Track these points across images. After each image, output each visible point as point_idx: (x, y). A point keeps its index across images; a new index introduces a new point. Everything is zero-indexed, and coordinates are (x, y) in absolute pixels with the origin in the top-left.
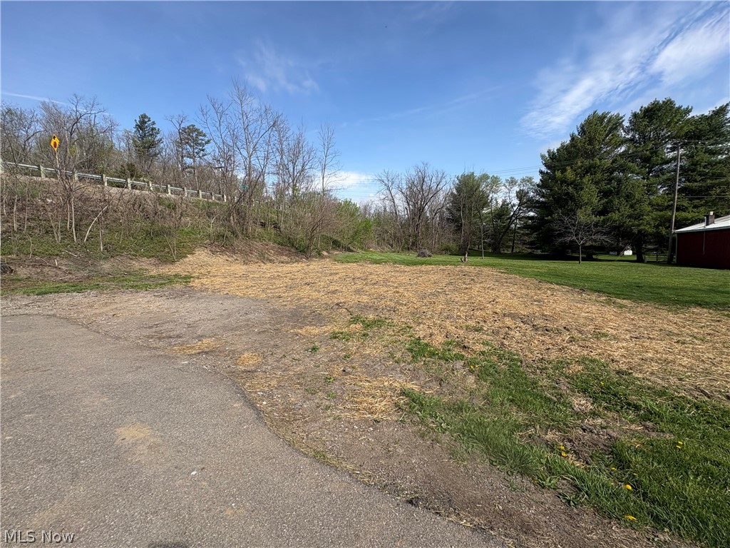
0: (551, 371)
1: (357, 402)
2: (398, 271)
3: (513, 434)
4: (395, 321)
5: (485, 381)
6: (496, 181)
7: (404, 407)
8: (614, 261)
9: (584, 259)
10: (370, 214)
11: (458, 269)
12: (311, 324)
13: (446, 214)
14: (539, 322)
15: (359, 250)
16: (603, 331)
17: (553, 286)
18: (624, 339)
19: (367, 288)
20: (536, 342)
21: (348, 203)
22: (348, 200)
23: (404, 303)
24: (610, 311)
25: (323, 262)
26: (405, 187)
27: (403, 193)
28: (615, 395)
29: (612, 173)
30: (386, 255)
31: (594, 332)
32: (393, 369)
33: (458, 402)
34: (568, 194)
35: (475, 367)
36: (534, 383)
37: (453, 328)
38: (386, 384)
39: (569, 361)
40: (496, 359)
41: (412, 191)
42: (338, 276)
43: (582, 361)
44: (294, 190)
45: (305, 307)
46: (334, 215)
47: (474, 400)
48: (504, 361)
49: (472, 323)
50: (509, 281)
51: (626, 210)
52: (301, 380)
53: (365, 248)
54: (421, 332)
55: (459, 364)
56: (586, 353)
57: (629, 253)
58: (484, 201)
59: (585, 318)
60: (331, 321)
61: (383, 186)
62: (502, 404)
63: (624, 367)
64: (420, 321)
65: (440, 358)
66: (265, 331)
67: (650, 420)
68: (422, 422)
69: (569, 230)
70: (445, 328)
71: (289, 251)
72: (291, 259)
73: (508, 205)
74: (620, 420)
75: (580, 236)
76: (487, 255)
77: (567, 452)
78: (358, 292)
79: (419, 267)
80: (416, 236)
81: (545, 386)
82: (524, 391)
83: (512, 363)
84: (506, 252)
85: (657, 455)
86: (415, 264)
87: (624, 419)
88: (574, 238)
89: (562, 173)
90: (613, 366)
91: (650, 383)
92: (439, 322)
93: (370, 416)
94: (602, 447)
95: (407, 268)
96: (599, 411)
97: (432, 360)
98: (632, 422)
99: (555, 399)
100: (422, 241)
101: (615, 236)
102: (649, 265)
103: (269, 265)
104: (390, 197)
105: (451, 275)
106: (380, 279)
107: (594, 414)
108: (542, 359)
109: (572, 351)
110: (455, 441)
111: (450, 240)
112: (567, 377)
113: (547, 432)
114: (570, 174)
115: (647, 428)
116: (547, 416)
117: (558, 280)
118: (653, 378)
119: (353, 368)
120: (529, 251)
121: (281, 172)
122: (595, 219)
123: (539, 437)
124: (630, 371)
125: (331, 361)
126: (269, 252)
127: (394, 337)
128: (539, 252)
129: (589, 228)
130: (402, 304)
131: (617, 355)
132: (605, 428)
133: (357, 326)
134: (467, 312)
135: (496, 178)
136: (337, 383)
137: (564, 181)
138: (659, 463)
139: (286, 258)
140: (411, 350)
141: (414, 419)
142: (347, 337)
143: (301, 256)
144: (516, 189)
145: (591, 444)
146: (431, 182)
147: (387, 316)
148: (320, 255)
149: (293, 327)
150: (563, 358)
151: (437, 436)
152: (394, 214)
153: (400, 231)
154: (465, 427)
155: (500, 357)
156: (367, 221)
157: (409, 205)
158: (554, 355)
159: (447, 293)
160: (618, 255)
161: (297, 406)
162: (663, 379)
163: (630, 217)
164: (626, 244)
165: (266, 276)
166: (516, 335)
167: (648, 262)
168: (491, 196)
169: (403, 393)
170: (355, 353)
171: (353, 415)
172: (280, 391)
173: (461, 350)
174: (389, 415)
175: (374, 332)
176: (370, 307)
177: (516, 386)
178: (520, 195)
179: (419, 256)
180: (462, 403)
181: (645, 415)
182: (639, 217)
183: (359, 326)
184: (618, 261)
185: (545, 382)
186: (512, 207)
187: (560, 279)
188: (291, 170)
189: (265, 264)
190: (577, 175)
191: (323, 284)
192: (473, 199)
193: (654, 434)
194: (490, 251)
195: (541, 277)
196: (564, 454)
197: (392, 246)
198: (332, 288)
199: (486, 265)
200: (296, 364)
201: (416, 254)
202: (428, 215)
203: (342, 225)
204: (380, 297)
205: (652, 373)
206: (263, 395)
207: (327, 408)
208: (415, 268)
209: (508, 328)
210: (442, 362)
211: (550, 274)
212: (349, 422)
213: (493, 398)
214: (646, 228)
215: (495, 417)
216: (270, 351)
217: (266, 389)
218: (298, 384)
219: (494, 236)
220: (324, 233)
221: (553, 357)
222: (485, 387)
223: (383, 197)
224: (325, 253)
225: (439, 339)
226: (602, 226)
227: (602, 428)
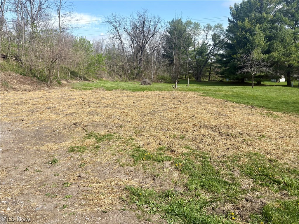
0: (229, 164)
1: (89, 200)
2: (125, 96)
3: (202, 208)
4: (121, 135)
5: (186, 174)
6: (197, 26)
7: (126, 199)
8: (273, 86)
9: (255, 85)
10: (102, 50)
11: (170, 94)
12: (51, 141)
13: (162, 51)
14: (224, 130)
15: (94, 80)
16: (263, 134)
17: (234, 104)
18: (275, 139)
19: (100, 110)
20: (221, 144)
21: (83, 40)
22: (83, 37)
23: (129, 120)
24: (268, 120)
25: (62, 89)
26: (130, 28)
27: (128, 33)
28: (266, 176)
29: (273, 24)
30: (116, 83)
31: (258, 135)
32: (119, 172)
33: (166, 191)
34: (246, 38)
35: (178, 165)
36: (218, 172)
37: (165, 137)
38: (113, 183)
39: (240, 156)
40: (193, 157)
41: (135, 32)
42: (75, 101)
43: (248, 155)
44: (32, 26)
45: (46, 128)
46: (71, 50)
47: (177, 188)
48: (199, 159)
49: (178, 133)
50: (205, 101)
51: (282, 50)
52: (42, 188)
53: (99, 77)
54: (140, 141)
55: (167, 164)
56: (251, 149)
57: (283, 80)
58: (189, 42)
59: (253, 126)
60: (69, 137)
61: (112, 27)
62: (196, 189)
63: (273, 157)
64: (141, 133)
65: (154, 160)
66: (9, 150)
67: (285, 189)
68: (139, 208)
69: (246, 64)
70: (159, 137)
71: (31, 80)
72: (34, 87)
73: (206, 45)
74: (269, 192)
75: (253, 69)
76: (192, 82)
77: (236, 216)
78: (92, 113)
79: (142, 93)
80: (139, 68)
81: (225, 174)
82: (211, 179)
83: (204, 160)
84: (205, 80)
85: (287, 210)
86: (138, 90)
87: (271, 191)
88: (249, 70)
89: (242, 22)
90: (267, 157)
91: (287, 166)
92: (154, 133)
93: (100, 208)
94: (257, 210)
95: (132, 94)
96: (257, 187)
97: (149, 162)
98: (275, 192)
99: (230, 182)
100: (145, 72)
101: (275, 68)
102: (294, 88)
103: (12, 93)
104: (118, 36)
105: (165, 98)
106: (110, 103)
107: (254, 190)
108: (224, 155)
109: (243, 148)
110: (162, 218)
111: (164, 71)
112: (238, 167)
113: (224, 205)
114: (247, 23)
115: (283, 194)
116: (225, 194)
117: (238, 100)
118: (289, 163)
119: (87, 173)
120: (221, 79)
121: (19, 10)
122: (263, 56)
123: (219, 208)
124: (277, 159)
125: (69, 169)
126: (12, 81)
127: (120, 147)
128: (227, 80)
129: (259, 63)
130: (127, 122)
131: (270, 149)
132: (259, 198)
133: (91, 140)
134: (174, 125)
135: (197, 24)
136: (73, 186)
137: (243, 29)
138: (288, 215)
139: (29, 86)
140: (133, 156)
141: (133, 207)
142: (82, 150)
143: (42, 85)
144: (211, 33)
145: (250, 209)
146: (150, 25)
147: (115, 131)
148: (60, 84)
149: (35, 145)
150: (237, 154)
151: (149, 217)
152: (122, 50)
153: (126, 64)
154: (170, 208)
155: (196, 157)
156: (100, 56)
157: (133, 43)
158: (231, 153)
159: (161, 111)
160: (276, 81)
161: (38, 209)
162: (295, 163)
163: (283, 55)
164: (281, 74)
165: (10, 102)
166: (208, 140)
167: (294, 86)
168: (194, 38)
169: (126, 189)
170: (89, 162)
171: (86, 210)
172: (22, 198)
173: (170, 153)
174: (115, 206)
175: (105, 144)
176: (102, 125)
177: (206, 175)
178: (215, 37)
179: (142, 84)
180: (169, 191)
181: (283, 187)
182: (289, 55)
183: (92, 140)
184: (276, 86)
185: (225, 171)
186: (209, 46)
187: (239, 99)
188: (29, 8)
189: (8, 92)
190: (252, 24)
191: (62, 108)
192: (181, 40)
193: (286, 198)
194: (194, 79)
195: (227, 98)
196: (234, 218)
197: (121, 76)
198: (70, 111)
199: (190, 90)
200: (38, 175)
201: (140, 83)
202: (148, 51)
203: (78, 58)
204: (110, 117)
205: (289, 160)
206: (7, 203)
207: (64, 207)
208: (138, 93)
209: (203, 135)
210: (156, 163)
211: (233, 96)
212: (82, 216)
213: (190, 185)
214: (293, 63)
215: (191, 199)
216: (14, 166)
217: (10, 197)
218: (40, 190)
219: (196, 69)
220: (63, 65)
221: (231, 154)
222: (186, 178)
223: (112, 36)
224: (64, 82)
225: (154, 146)
226: (267, 62)
227: (258, 198)
